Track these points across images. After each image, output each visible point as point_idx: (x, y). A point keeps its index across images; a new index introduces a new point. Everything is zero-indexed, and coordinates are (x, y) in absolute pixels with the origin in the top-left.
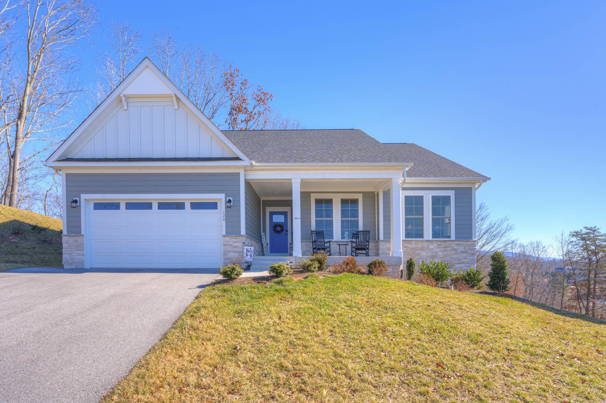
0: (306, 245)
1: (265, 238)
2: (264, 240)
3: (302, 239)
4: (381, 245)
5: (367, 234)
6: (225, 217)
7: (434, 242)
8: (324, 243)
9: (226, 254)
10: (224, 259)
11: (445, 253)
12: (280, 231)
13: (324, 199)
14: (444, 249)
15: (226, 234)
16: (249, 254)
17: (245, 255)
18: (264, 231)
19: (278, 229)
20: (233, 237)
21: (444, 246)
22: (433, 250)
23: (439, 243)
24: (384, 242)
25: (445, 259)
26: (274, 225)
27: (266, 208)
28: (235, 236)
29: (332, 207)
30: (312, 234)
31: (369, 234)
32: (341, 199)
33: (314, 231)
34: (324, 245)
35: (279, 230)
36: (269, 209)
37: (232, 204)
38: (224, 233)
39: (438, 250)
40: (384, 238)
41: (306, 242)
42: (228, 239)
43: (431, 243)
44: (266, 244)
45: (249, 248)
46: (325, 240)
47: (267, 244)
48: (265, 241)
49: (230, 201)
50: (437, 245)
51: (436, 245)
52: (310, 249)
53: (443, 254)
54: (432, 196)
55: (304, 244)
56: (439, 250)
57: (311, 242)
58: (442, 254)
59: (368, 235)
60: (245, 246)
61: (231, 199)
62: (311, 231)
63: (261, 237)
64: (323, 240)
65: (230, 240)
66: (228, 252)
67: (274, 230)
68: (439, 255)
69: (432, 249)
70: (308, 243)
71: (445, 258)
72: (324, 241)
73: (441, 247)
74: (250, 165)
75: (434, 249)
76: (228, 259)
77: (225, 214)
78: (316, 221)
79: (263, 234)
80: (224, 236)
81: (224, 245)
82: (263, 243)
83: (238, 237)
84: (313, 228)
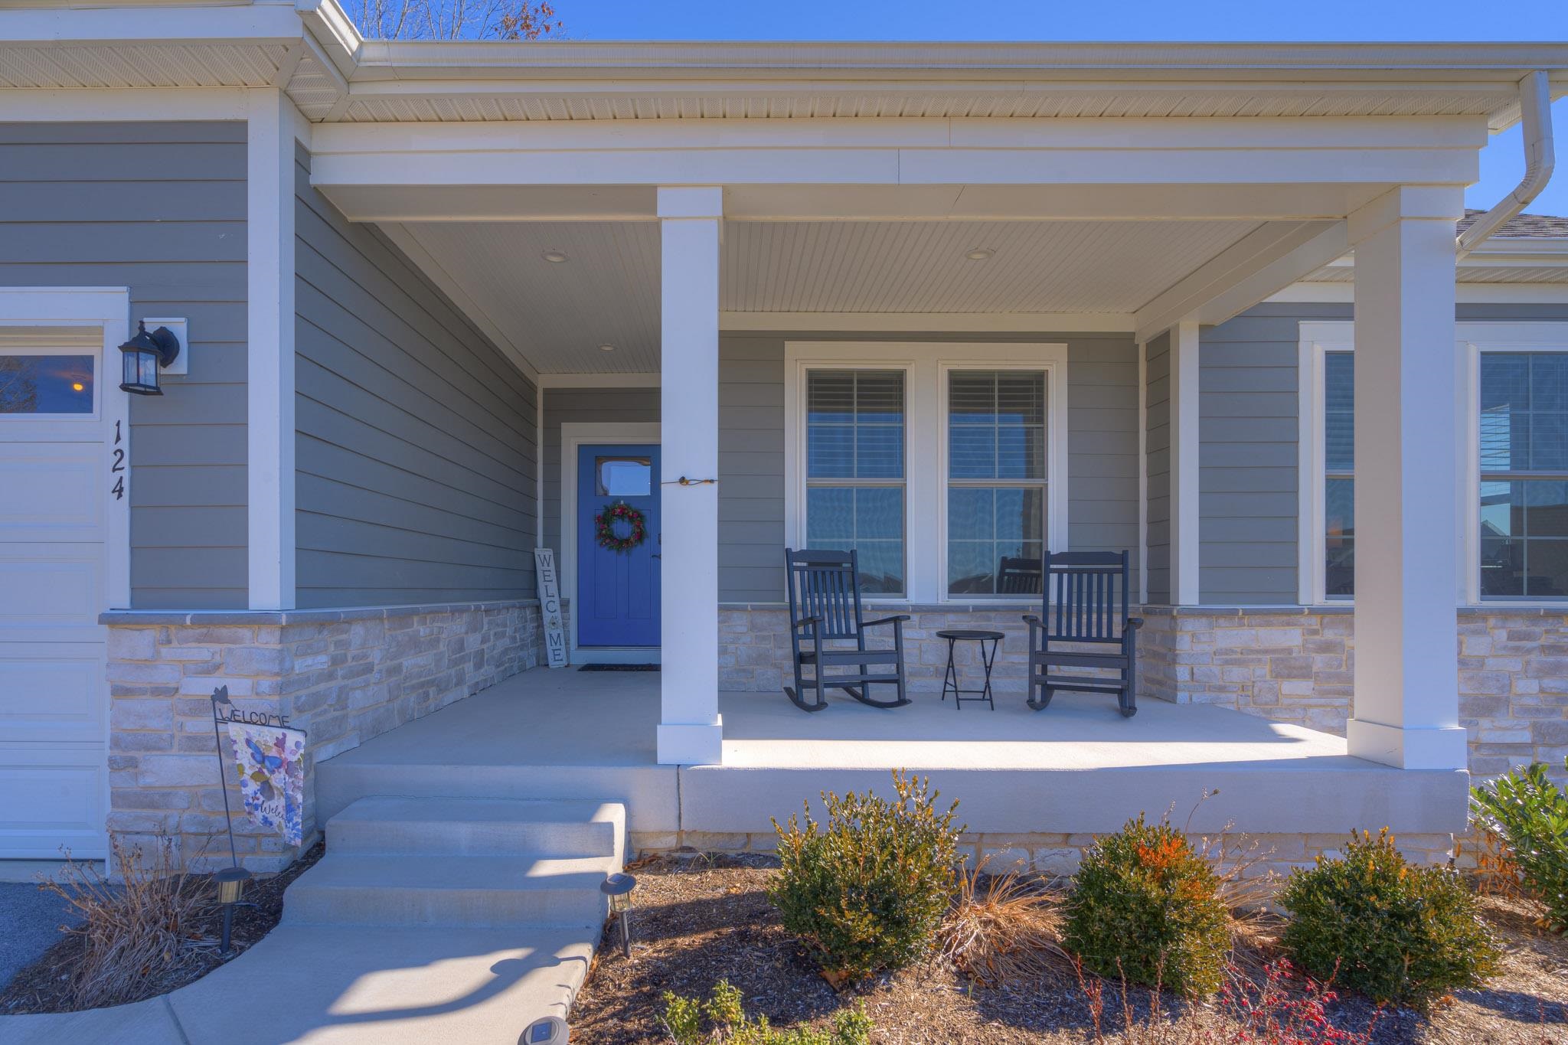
0: (753, 627)
1: (553, 573)
2: (547, 588)
3: (724, 592)
4: (1187, 638)
5: (1111, 573)
6: (126, 474)
7: (1492, 622)
8: (860, 626)
9: (133, 763)
10: (119, 799)
11: (1550, 683)
12: (627, 541)
13: (860, 372)
14: (1543, 658)
15: (134, 604)
16: (278, 779)
17: (252, 787)
18: (553, 540)
19: (622, 528)
20: (183, 626)
21: (1544, 640)
22: (1482, 665)
23: (1519, 625)
24: (1204, 620)
25: (1555, 719)
26: (601, 513)
27: (563, 425)
28: (197, 621)
29: (902, 420)
30: (791, 570)
31: (1124, 572)
32: (951, 373)
33: (802, 555)
34: (859, 637)
35: (626, 536)
36: (575, 435)
37: (180, 366)
38: (120, 597)
39: (1514, 664)
40: (1202, 592)
41: (754, 609)
42: (140, 641)
43: (1472, 626)
44: (556, 606)
45: (267, 736)
46: (864, 601)
47: (565, 604)
48: (553, 588)
49: (163, 346)
50: (1509, 639)
51: (1502, 635)
52: (779, 652)
53: (1542, 690)
54: (1484, 354)
55: (740, 622)
56: (1519, 667)
57: (780, 609)
58: (1533, 686)
59: (1118, 578)
60: (233, 718)
61: (178, 327)
62: (788, 551)
63: (535, 572)
64: (851, 601)
65: (164, 651)
66: (148, 748)
67: (601, 535)
68: (1521, 695)
69: (1481, 662)
70: (763, 619)
71: (1552, 712)
72: (857, 606)
73: (1529, 651)
74: (298, 32)
75: (1490, 662)
76: (149, 800)
77: (124, 445)
78: (812, 494)
79: (542, 553)
80: (111, 619)
81: (121, 692)
82: (544, 600)
83: (224, 632)
84: (797, 537)
